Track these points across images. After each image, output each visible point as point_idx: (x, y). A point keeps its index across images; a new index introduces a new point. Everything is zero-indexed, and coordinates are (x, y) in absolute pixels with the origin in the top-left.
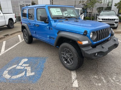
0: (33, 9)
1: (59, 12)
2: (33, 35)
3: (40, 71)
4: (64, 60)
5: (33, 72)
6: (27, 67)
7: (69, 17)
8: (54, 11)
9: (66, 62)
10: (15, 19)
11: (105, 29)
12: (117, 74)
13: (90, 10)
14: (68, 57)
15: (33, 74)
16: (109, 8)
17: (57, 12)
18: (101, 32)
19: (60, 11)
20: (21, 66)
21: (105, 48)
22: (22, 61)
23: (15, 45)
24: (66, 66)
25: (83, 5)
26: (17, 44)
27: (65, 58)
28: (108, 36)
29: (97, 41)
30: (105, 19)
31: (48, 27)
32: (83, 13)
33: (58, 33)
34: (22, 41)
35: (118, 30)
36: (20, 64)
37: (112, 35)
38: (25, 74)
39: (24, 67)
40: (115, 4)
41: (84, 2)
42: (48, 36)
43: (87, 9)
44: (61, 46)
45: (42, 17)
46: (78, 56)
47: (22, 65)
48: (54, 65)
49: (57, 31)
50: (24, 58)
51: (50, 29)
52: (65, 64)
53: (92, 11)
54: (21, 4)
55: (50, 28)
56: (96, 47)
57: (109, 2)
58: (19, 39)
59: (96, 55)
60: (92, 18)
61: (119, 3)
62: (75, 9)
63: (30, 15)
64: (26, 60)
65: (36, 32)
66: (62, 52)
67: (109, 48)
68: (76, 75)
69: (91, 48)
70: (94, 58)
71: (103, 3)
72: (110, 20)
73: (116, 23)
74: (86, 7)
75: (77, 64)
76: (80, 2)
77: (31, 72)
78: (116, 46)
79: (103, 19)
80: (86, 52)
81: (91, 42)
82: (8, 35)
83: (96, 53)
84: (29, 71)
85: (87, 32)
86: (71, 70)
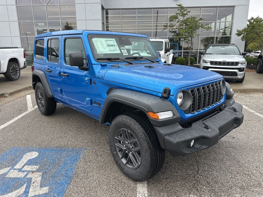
0: (58, 39)
1: (112, 46)
2: (55, 97)
3: (62, 184)
4: (120, 156)
5: (45, 186)
6: (33, 172)
7: (135, 58)
8: (102, 45)
9: (124, 161)
10: (25, 60)
11: (212, 86)
12: (242, 188)
13: (187, 42)
14: (130, 150)
15: (45, 190)
16: (226, 40)
17: (108, 46)
18: (202, 91)
19: (116, 44)
20: (20, 170)
21: (211, 128)
22: (25, 156)
23: (16, 119)
24: (126, 169)
25: (173, 32)
26: (20, 117)
27: (122, 150)
28: (220, 99)
29: (193, 111)
30: (216, 63)
31: (87, 79)
32: (171, 48)
33: (108, 93)
34: (32, 110)
35: (245, 86)
36: (18, 166)
37: (229, 97)
38: (26, 192)
39: (26, 173)
40: (238, 31)
41: (175, 27)
42: (88, 99)
43: (180, 40)
44: (114, 123)
45: (73, 56)
46: (149, 147)
47: (23, 167)
48: (97, 167)
49: (107, 89)
50: (30, 151)
51: (91, 84)
52: (123, 167)
53: (190, 45)
54: (40, 29)
55: (91, 80)
56: (191, 126)
57: (226, 28)
58: (26, 105)
59: (192, 144)
60: (191, 59)
61: (245, 30)
62: (149, 40)
63: (54, 52)
64: (35, 155)
65: (61, 90)
66: (117, 136)
67: (220, 129)
68: (146, 192)
69: (180, 127)
70: (187, 151)
71: (213, 29)
72: (228, 63)
73: (241, 70)
74: (178, 37)
75: (149, 165)
76: (165, 26)
77: (41, 187)
78: (237, 122)
79: (212, 63)
80: (167, 137)
81: (178, 115)
82: (2, 94)
83: (190, 141)
84: (36, 184)
85: (170, 91)
86: (137, 180)
